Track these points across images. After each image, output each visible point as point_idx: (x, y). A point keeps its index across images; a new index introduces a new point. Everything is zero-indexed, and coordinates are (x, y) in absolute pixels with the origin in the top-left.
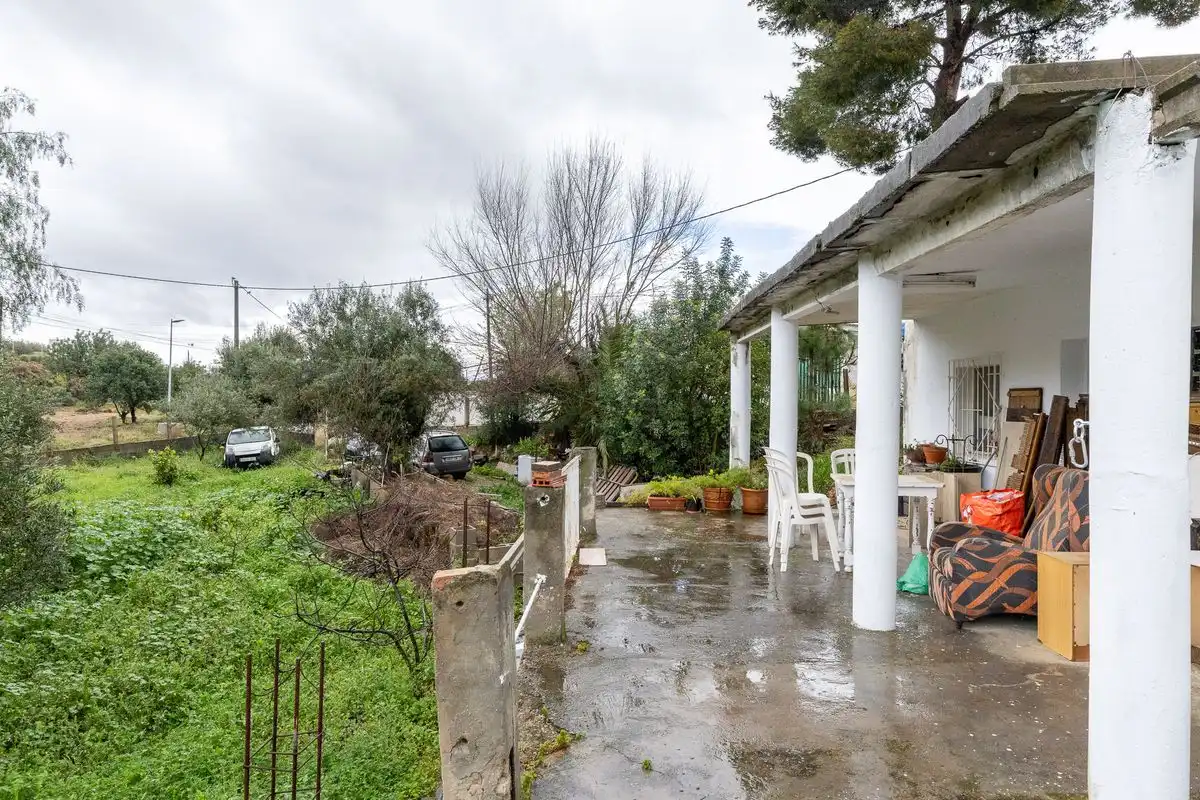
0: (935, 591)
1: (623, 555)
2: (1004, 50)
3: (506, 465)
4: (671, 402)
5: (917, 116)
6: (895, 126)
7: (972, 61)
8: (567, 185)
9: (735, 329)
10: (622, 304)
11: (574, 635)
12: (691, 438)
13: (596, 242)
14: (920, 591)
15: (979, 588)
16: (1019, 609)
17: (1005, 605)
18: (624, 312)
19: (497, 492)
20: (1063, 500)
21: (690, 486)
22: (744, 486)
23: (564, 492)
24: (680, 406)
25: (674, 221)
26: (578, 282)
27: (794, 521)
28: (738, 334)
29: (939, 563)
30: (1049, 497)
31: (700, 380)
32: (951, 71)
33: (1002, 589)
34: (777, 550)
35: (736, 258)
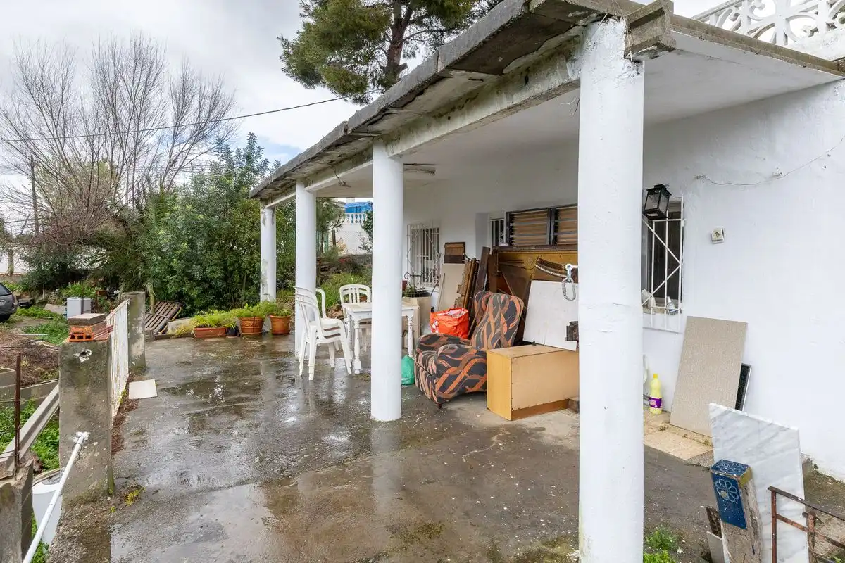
0: (421, 383)
1: (172, 383)
2: (426, 39)
3: (55, 306)
4: (209, 253)
5: (379, 70)
6: (365, 72)
7: (408, 43)
8: (112, 76)
9: (263, 197)
10: (165, 176)
11: (125, 480)
12: (225, 279)
13: (141, 125)
14: (408, 382)
15: (452, 378)
16: (476, 389)
17: (467, 387)
18: (167, 183)
19: (44, 331)
20: (495, 314)
21: (230, 317)
22: (273, 314)
23: (109, 344)
24: (217, 255)
25: (209, 117)
26: (124, 156)
27: (319, 342)
28: (266, 201)
29: (424, 363)
30: (484, 312)
31: (232, 236)
32: (396, 46)
33: (465, 377)
34: (306, 362)
35: (259, 148)
